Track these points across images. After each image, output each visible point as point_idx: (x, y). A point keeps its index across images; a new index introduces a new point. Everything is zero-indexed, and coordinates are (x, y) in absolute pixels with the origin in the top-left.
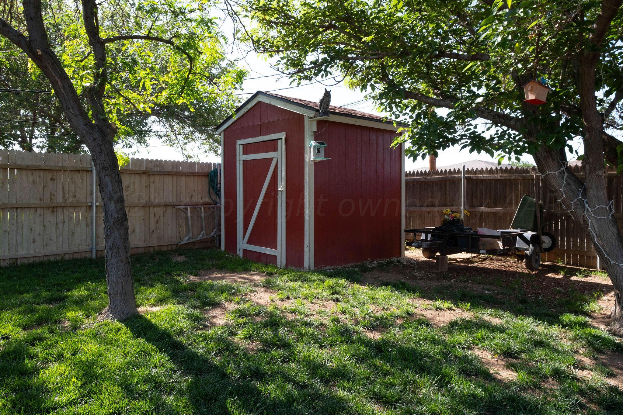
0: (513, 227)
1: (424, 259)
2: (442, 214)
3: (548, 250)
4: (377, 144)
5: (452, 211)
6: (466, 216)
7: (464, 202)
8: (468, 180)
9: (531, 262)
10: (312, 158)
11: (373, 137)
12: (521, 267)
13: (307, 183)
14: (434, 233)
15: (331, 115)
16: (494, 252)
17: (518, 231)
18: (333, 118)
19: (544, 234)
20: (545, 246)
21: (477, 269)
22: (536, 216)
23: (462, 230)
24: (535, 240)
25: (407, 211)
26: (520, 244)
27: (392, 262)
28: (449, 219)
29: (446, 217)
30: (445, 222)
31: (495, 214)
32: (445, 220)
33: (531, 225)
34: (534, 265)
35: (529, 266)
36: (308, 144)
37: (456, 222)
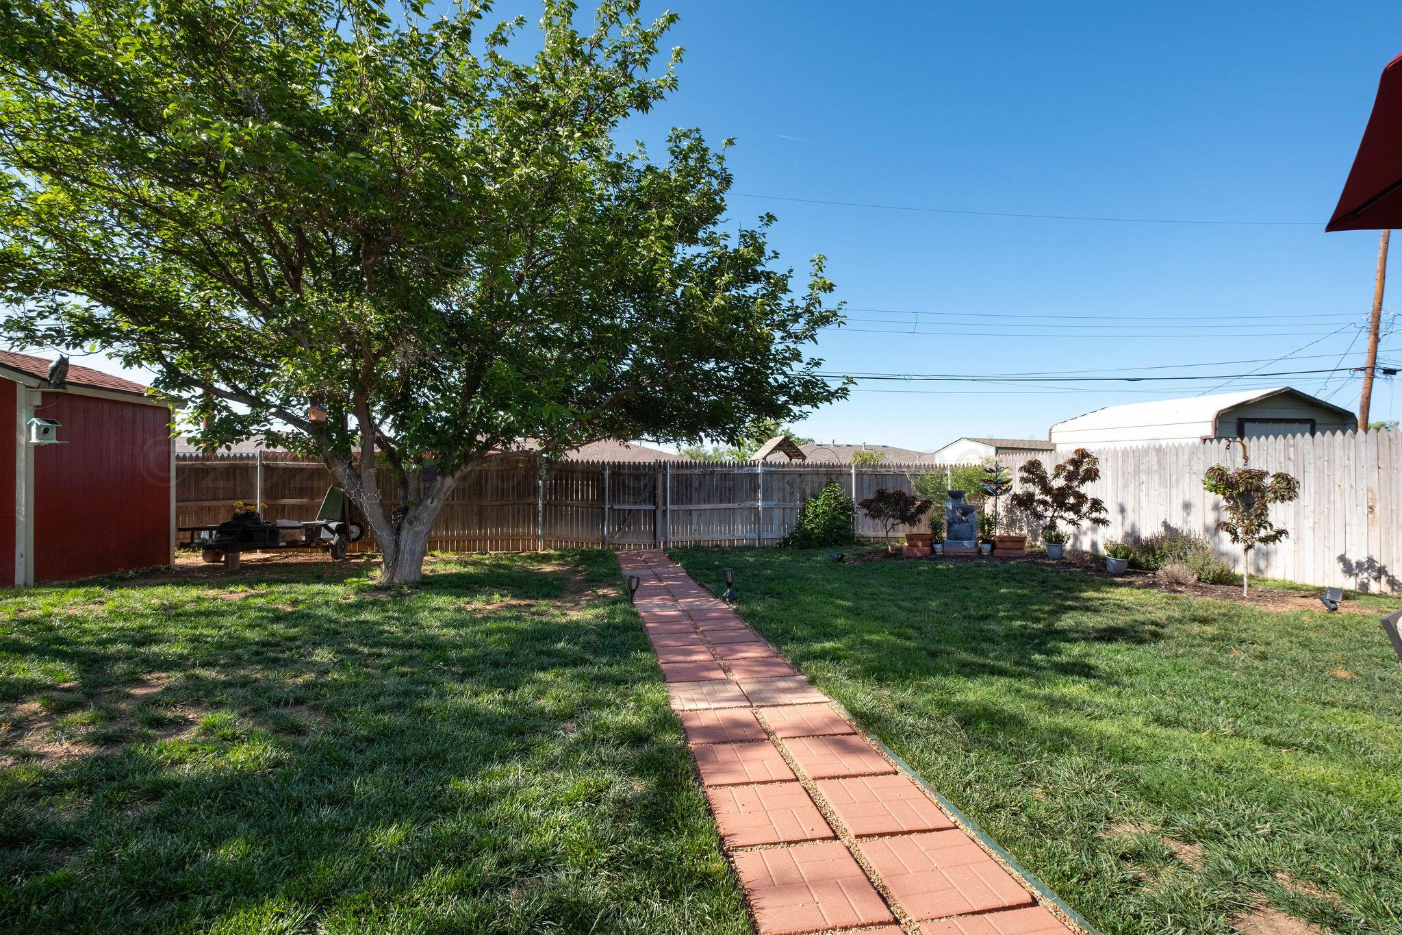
0: (319, 519)
1: (205, 563)
2: (232, 508)
3: (355, 540)
4: (134, 420)
5: (246, 505)
6: (262, 508)
7: (261, 495)
8: (266, 468)
9: (335, 551)
10: (34, 440)
11: (128, 413)
12: (328, 557)
13: (23, 471)
14: (221, 530)
15: (68, 386)
16: (294, 545)
17: (324, 522)
18: (71, 390)
19: (352, 524)
20: (353, 536)
21: (277, 565)
22: (343, 506)
23: (258, 523)
24: (340, 530)
25: (177, 507)
26: (325, 534)
27: (159, 570)
28: (243, 512)
29: (237, 510)
30: (236, 516)
31: (300, 507)
32: (236, 514)
33: (339, 515)
34: (339, 554)
35: (335, 556)
36: (24, 421)
37: (250, 515)
